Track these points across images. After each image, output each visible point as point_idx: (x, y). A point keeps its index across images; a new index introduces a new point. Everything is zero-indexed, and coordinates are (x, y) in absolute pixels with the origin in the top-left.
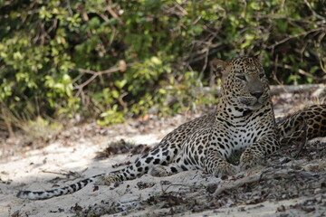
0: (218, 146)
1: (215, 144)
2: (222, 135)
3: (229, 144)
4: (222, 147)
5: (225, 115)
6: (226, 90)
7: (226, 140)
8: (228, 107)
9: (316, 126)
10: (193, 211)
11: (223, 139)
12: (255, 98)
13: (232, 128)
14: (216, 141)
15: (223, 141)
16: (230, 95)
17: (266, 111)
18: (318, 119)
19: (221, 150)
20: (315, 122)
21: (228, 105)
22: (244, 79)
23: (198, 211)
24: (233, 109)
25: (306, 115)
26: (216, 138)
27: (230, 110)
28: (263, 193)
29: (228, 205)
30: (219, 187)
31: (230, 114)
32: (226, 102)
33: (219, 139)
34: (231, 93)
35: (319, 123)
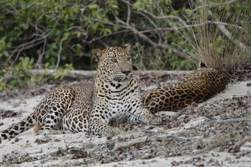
0: (100, 117)
1: (98, 116)
2: (103, 109)
3: (108, 115)
4: (103, 117)
5: (103, 91)
6: (103, 71)
7: (106, 112)
8: (105, 84)
9: (161, 103)
10: (103, 163)
11: (104, 111)
12: (124, 75)
13: (111, 101)
14: (99, 113)
15: (104, 113)
16: (106, 74)
17: (135, 88)
18: (163, 98)
19: (102, 119)
20: (161, 100)
21: (105, 82)
22: (116, 61)
23: (106, 163)
24: (109, 85)
25: (154, 95)
26: (99, 111)
27: (107, 87)
28: (152, 151)
29: (128, 159)
30: (116, 145)
31: (107, 89)
32: (103, 80)
33: (101, 112)
34: (107, 73)
35: (164, 101)
